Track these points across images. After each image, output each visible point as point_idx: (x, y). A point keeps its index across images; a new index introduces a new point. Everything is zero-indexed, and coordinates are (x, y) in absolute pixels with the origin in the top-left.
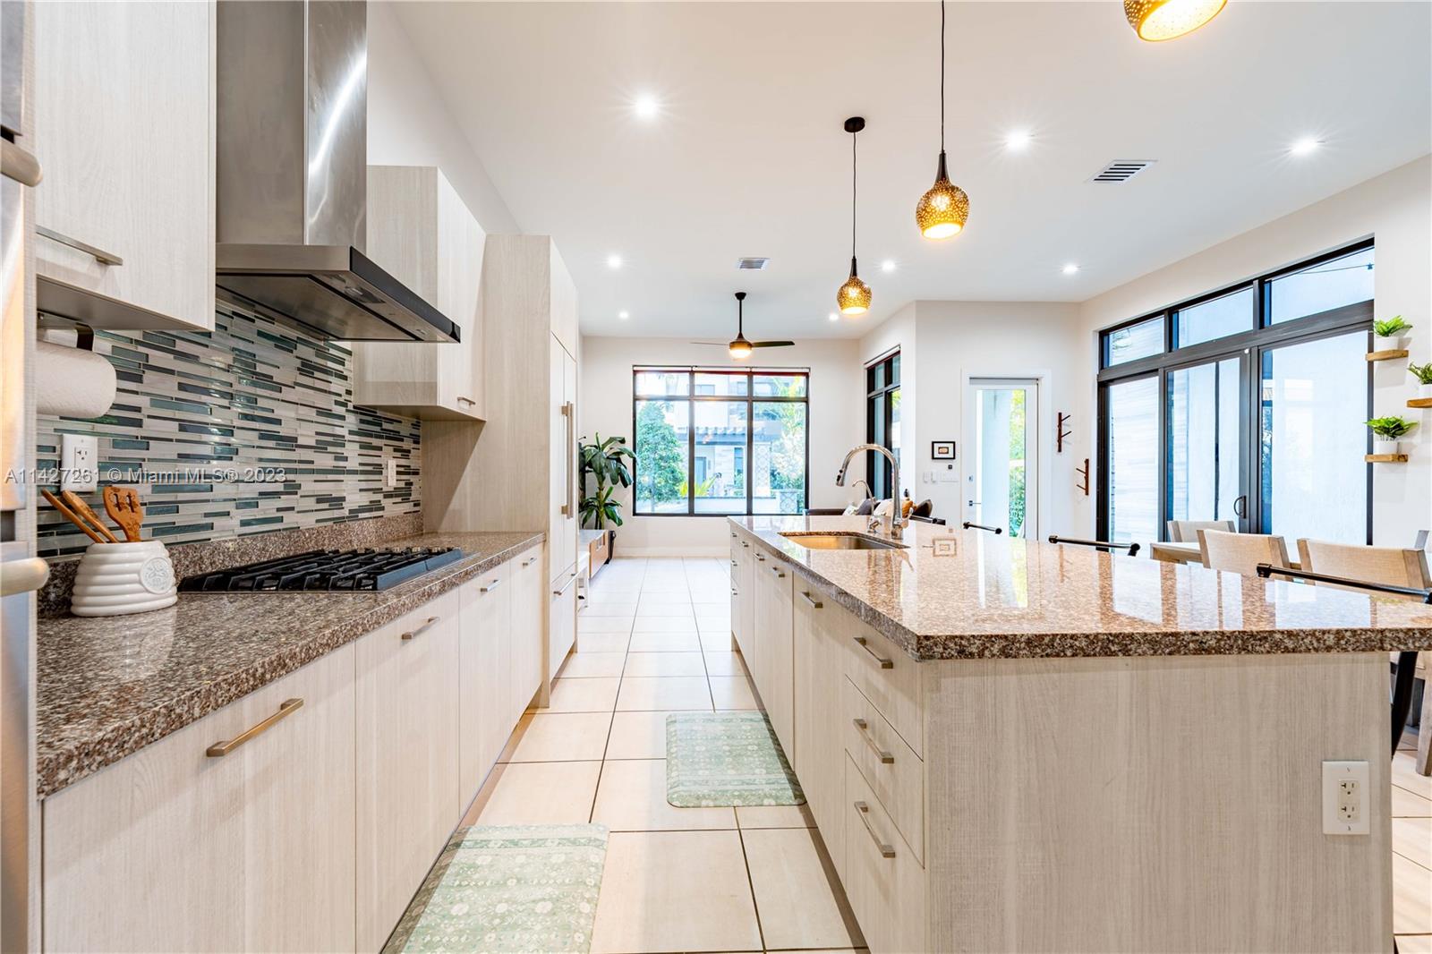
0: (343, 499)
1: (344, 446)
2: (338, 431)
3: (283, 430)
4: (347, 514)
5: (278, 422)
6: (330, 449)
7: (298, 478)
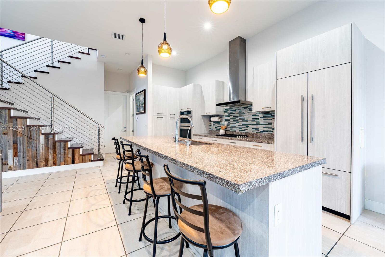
0: (259, 129)
1: (259, 120)
2: (257, 118)
3: (245, 119)
4: (260, 131)
5: (245, 118)
6: (255, 121)
7: (248, 125)
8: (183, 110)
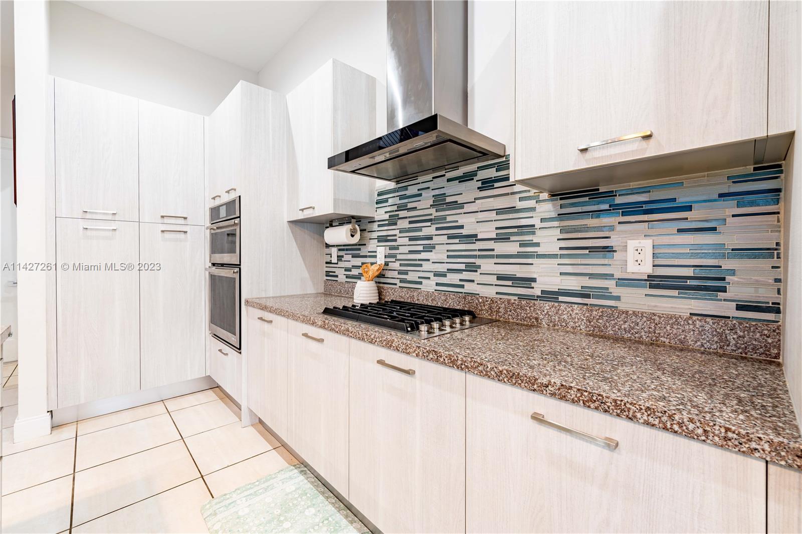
0: (534, 280)
1: (534, 233)
2: (524, 222)
3: (464, 232)
5: (462, 227)
6: (512, 238)
7: (478, 262)
8: (218, 202)
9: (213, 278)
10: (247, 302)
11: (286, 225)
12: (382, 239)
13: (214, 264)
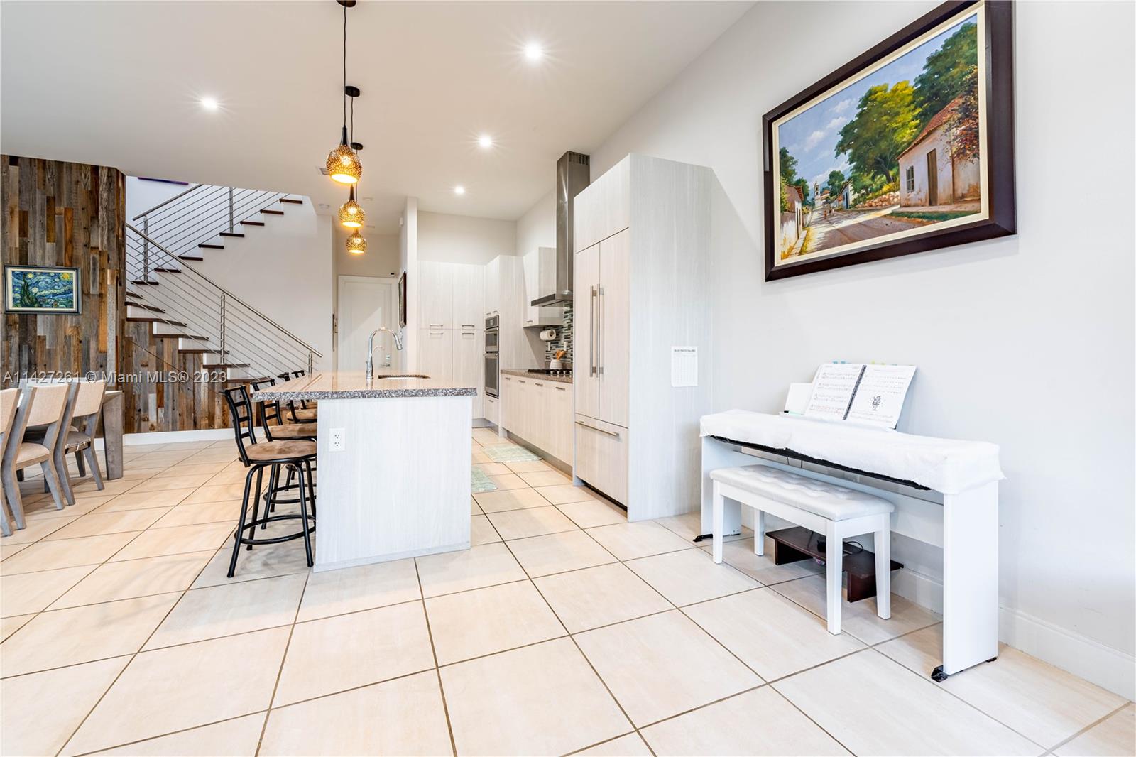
8: (490, 316)
9: (487, 360)
10: (502, 371)
11: (522, 330)
12: (566, 337)
13: (487, 352)
